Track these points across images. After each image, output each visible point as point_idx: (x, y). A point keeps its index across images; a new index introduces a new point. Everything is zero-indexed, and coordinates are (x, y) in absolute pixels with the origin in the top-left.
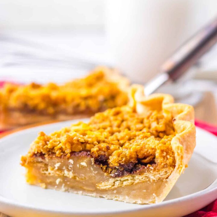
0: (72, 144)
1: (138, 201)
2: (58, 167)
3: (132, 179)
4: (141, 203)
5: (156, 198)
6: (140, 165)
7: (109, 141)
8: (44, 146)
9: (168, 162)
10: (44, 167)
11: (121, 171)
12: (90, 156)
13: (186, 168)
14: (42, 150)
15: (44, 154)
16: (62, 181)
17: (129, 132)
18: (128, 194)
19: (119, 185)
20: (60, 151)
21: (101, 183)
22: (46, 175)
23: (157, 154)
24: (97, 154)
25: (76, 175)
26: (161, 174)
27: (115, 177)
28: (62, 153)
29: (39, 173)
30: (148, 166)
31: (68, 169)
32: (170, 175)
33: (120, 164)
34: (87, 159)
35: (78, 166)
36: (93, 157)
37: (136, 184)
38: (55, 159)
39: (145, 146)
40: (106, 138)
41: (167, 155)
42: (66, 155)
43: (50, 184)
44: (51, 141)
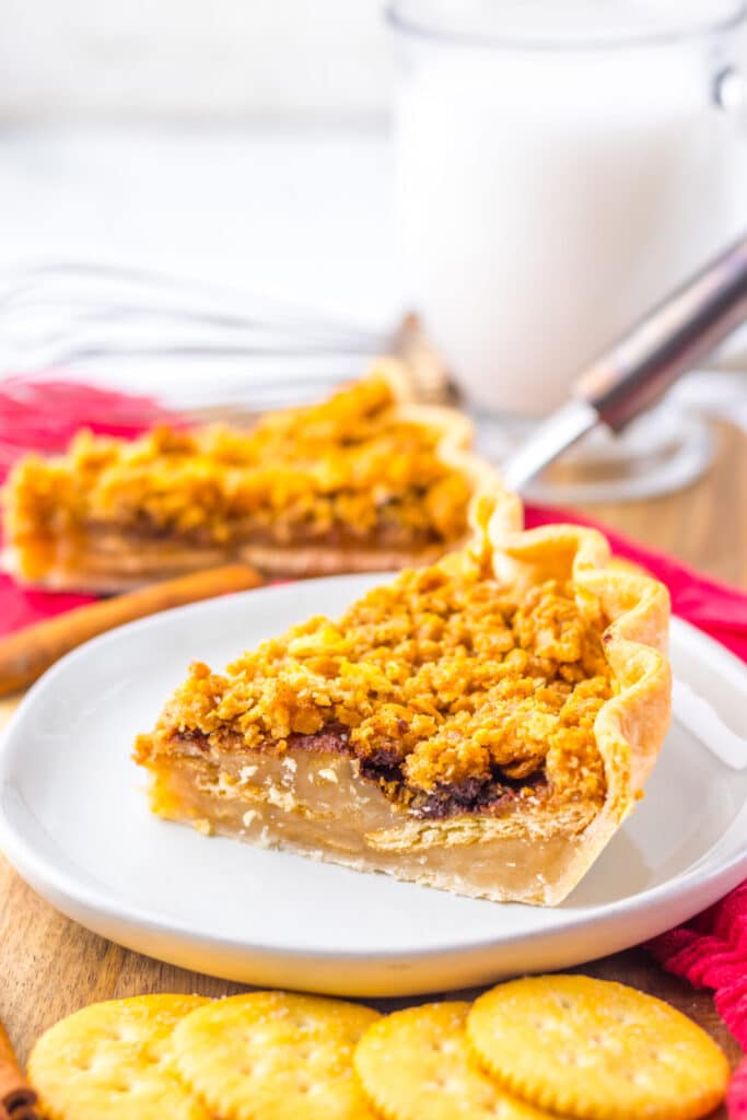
0: (293, 710)
1: (491, 892)
2: (249, 777)
3: (472, 828)
4: (500, 899)
5: (548, 889)
6: (499, 786)
7: (404, 694)
8: (206, 711)
9: (583, 786)
10: (205, 774)
11: (441, 803)
12: (347, 752)
13: (640, 801)
14: (200, 726)
15: (207, 736)
16: (260, 817)
17: (469, 661)
18: (463, 872)
19: (437, 843)
20: (258, 728)
21: (381, 832)
22: (212, 795)
23: (552, 763)
24: (369, 747)
25: (305, 802)
26: (562, 820)
27: (424, 818)
28: (262, 737)
29: (193, 788)
30: (524, 791)
31: (280, 784)
32: (590, 822)
33: (438, 783)
34: (339, 761)
35: (311, 778)
36: (356, 757)
37: (487, 843)
38: (240, 754)
39: (515, 732)
40: (395, 682)
41: (580, 765)
42: (273, 745)
43: (223, 823)
44: (228, 696)
